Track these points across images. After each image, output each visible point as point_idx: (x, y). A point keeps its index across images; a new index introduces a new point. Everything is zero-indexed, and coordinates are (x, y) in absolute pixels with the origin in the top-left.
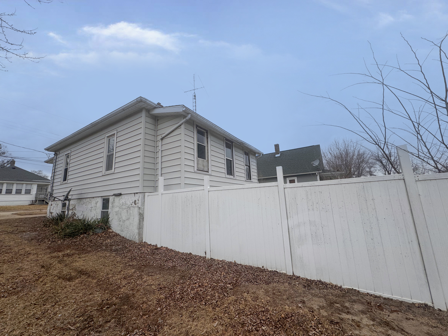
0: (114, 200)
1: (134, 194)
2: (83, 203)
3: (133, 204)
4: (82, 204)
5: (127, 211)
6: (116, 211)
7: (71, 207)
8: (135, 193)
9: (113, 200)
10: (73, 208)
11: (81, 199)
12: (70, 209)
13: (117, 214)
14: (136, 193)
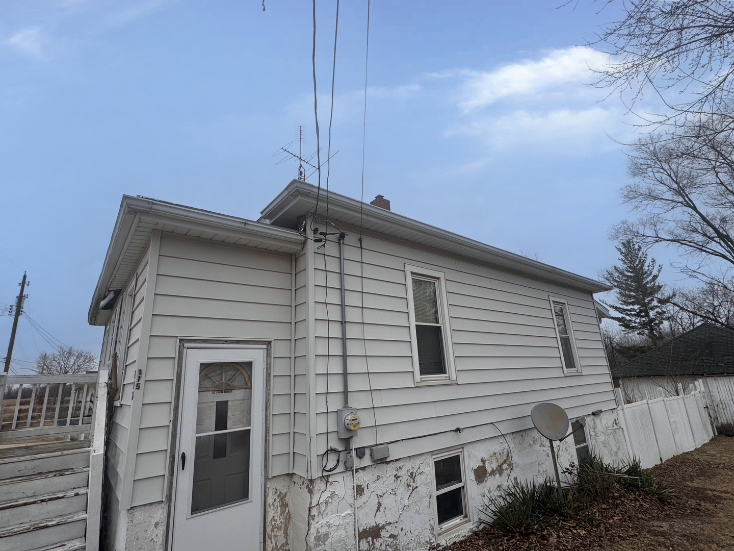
0: (595, 423)
1: (611, 411)
2: (532, 443)
3: (615, 425)
4: (530, 445)
5: (614, 436)
6: (602, 441)
7: (491, 463)
8: (612, 409)
9: (592, 422)
10: (500, 466)
11: (523, 433)
12: (489, 470)
13: (605, 446)
14: (614, 409)
